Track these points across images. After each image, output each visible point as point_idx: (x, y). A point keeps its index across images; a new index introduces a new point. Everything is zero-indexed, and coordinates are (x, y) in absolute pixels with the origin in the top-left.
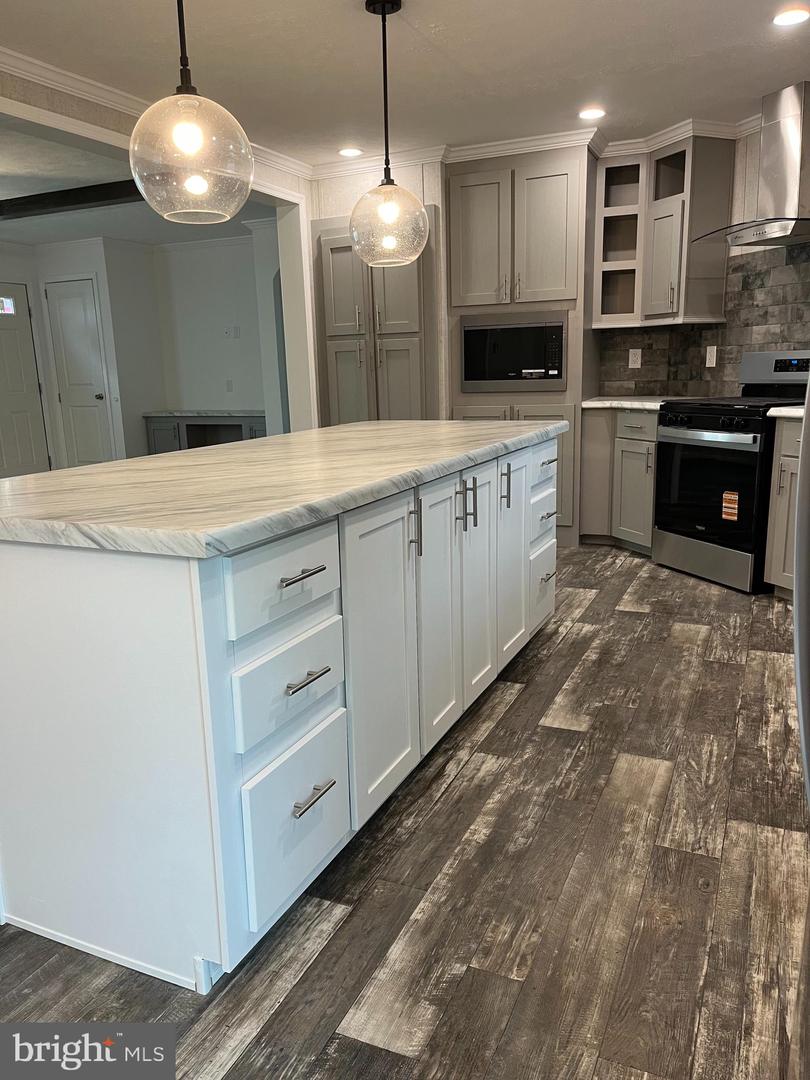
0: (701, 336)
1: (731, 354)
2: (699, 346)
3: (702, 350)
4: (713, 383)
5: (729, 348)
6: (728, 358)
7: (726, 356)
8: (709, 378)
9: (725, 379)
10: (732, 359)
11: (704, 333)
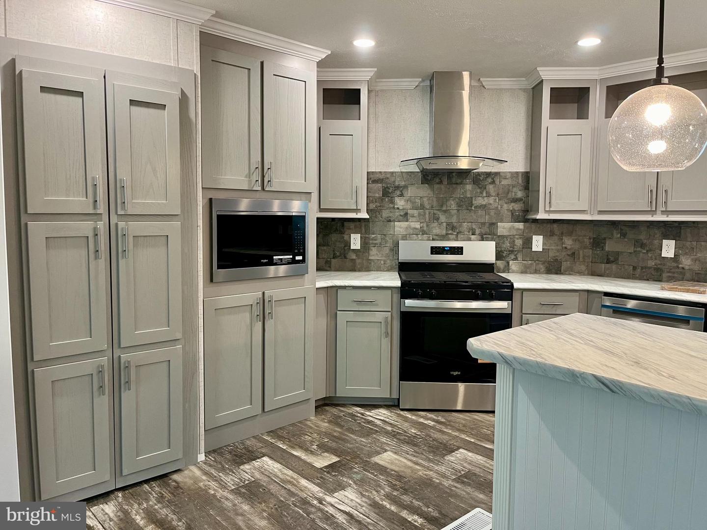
0: (343, 225)
1: (375, 240)
2: (342, 233)
3: (346, 237)
4: (358, 261)
5: (373, 236)
6: (372, 243)
7: (371, 242)
8: (354, 257)
9: (371, 258)
10: (376, 244)
11: (346, 224)
